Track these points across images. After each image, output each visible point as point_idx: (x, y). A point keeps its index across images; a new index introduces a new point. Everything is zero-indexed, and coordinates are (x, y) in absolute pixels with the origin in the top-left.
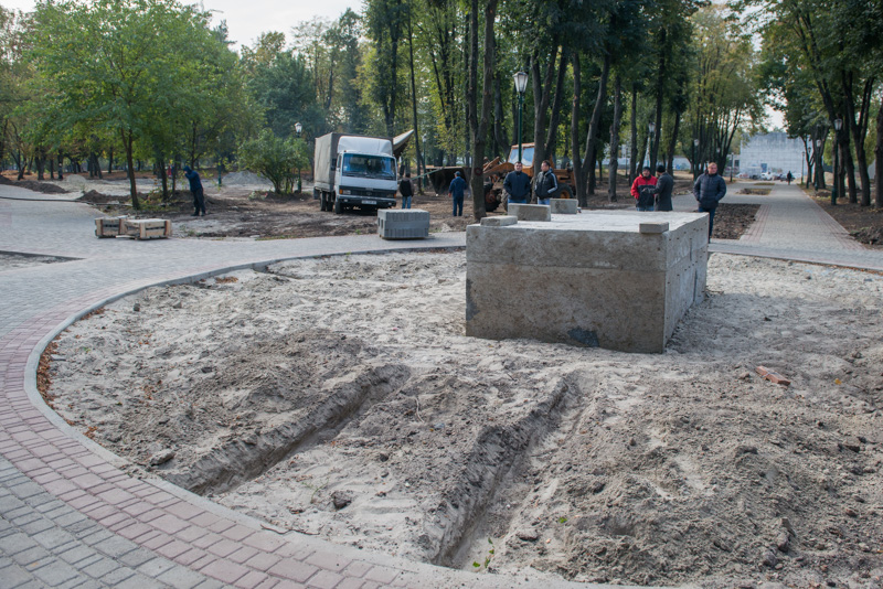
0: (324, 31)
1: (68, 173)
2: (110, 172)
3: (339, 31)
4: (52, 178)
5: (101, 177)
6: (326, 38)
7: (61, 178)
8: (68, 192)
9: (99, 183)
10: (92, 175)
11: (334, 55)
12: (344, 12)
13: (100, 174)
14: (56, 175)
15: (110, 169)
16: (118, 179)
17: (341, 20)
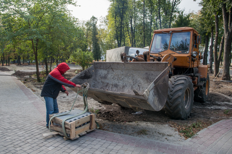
0: (85, 23)
1: (11, 64)
2: (23, 63)
3: (90, 22)
4: (7, 65)
5: (21, 65)
6: (86, 25)
7: (9, 65)
8: (10, 71)
9: (20, 67)
10: (18, 64)
11: (88, 29)
12: (92, 17)
13: (21, 64)
14: (8, 64)
15: (23, 62)
16: (26, 65)
17: (91, 19)
